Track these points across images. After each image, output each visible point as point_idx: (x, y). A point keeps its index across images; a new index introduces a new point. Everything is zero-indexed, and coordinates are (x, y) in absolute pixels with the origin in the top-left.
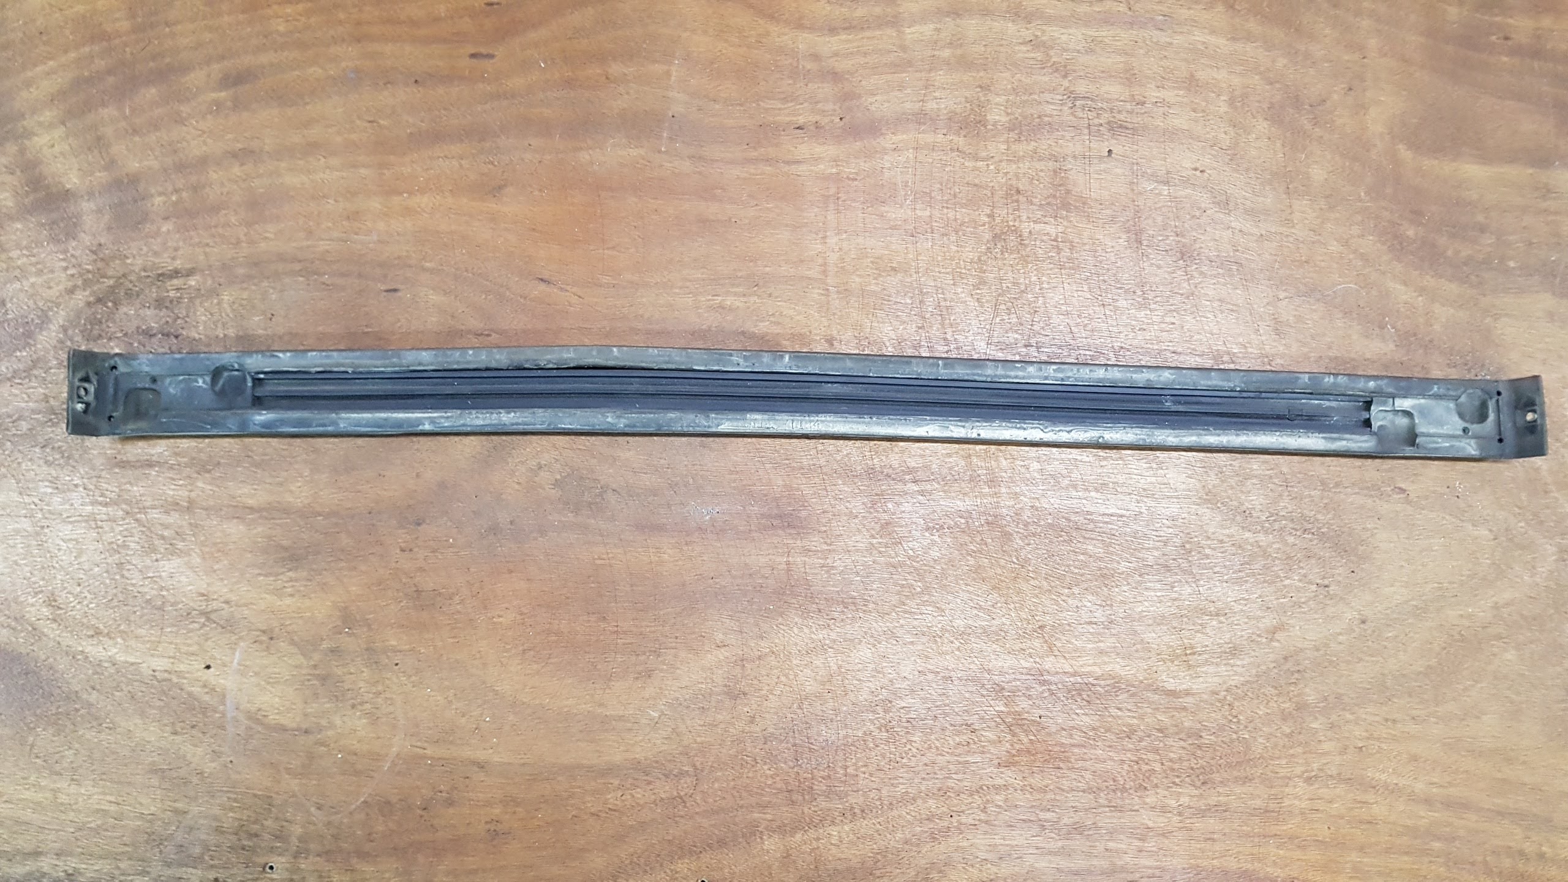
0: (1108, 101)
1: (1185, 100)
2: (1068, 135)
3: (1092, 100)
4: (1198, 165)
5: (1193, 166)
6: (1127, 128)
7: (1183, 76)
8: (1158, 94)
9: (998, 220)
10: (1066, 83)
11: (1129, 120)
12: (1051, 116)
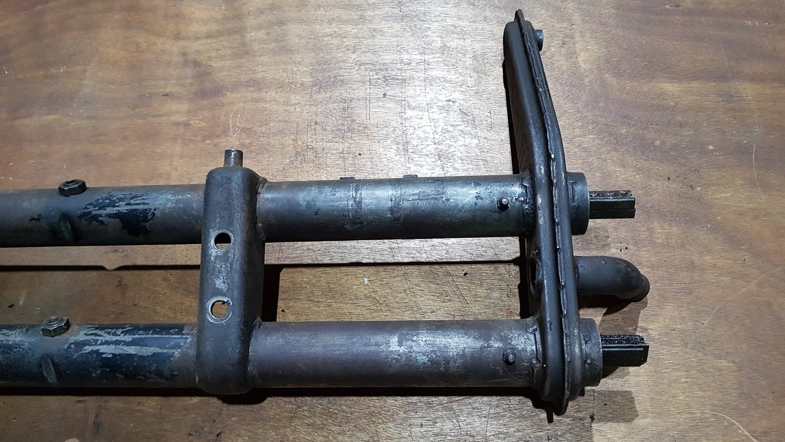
0: (384, 64)
1: (440, 59)
2: (355, 87)
3: (372, 65)
4: (451, 98)
5: (447, 99)
6: (397, 79)
7: (439, 46)
8: (421, 58)
9: (300, 143)
10: (354, 56)
11: (399, 74)
12: (343, 76)
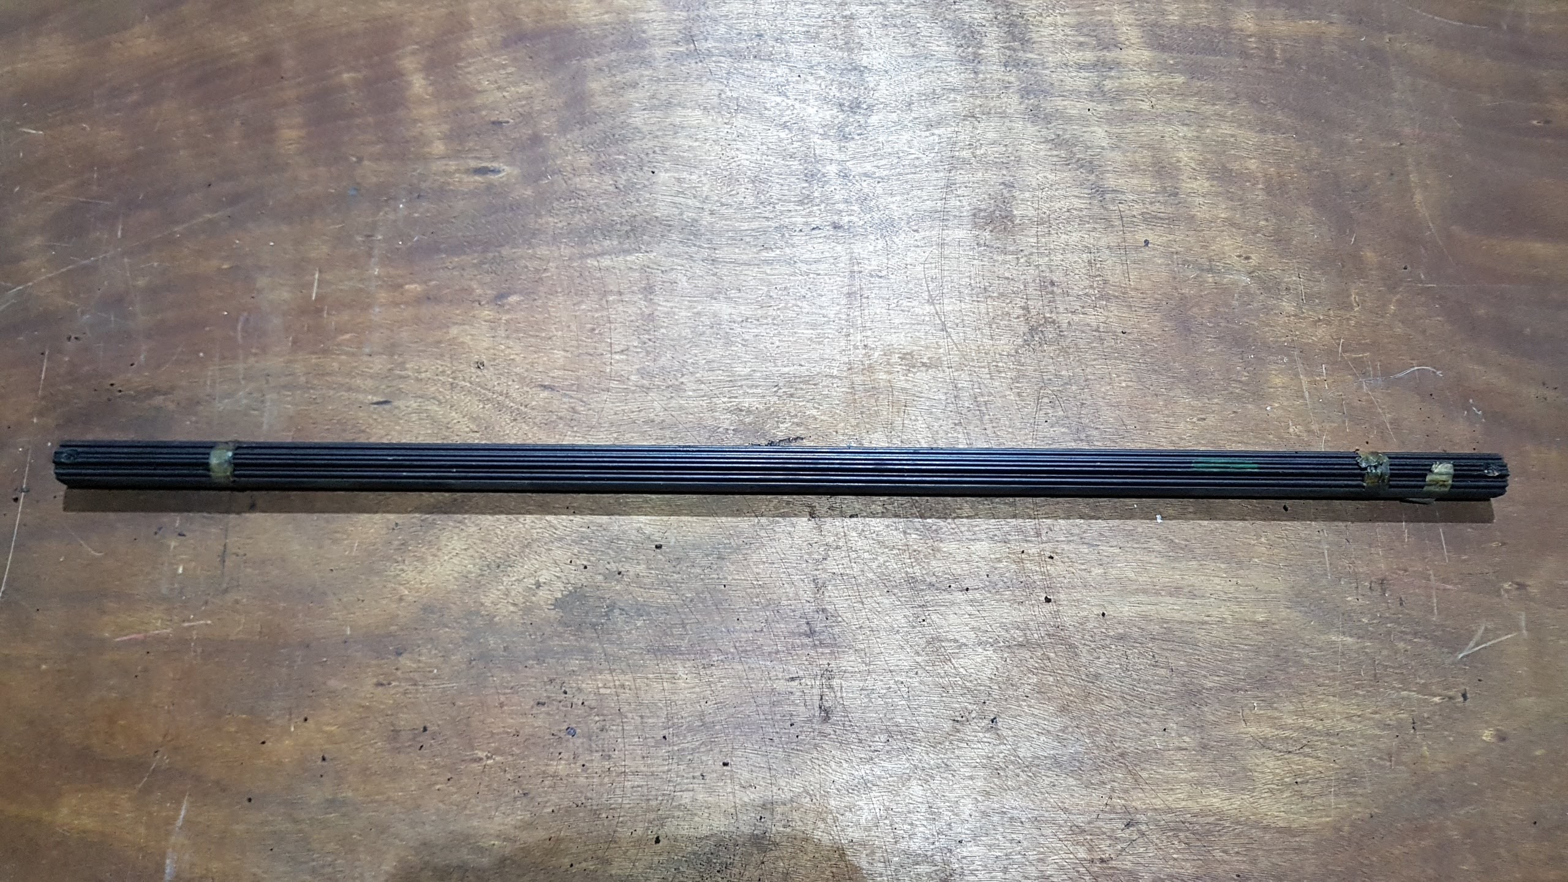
0: (1139, 193)
1: (1220, 189)
2: (1100, 227)
3: (1122, 193)
4: (1242, 252)
5: (1237, 253)
6: (1161, 219)
7: (1215, 167)
8: (1191, 186)
9: (1034, 312)
10: (1092, 177)
11: (1163, 211)
12: (1081, 210)
